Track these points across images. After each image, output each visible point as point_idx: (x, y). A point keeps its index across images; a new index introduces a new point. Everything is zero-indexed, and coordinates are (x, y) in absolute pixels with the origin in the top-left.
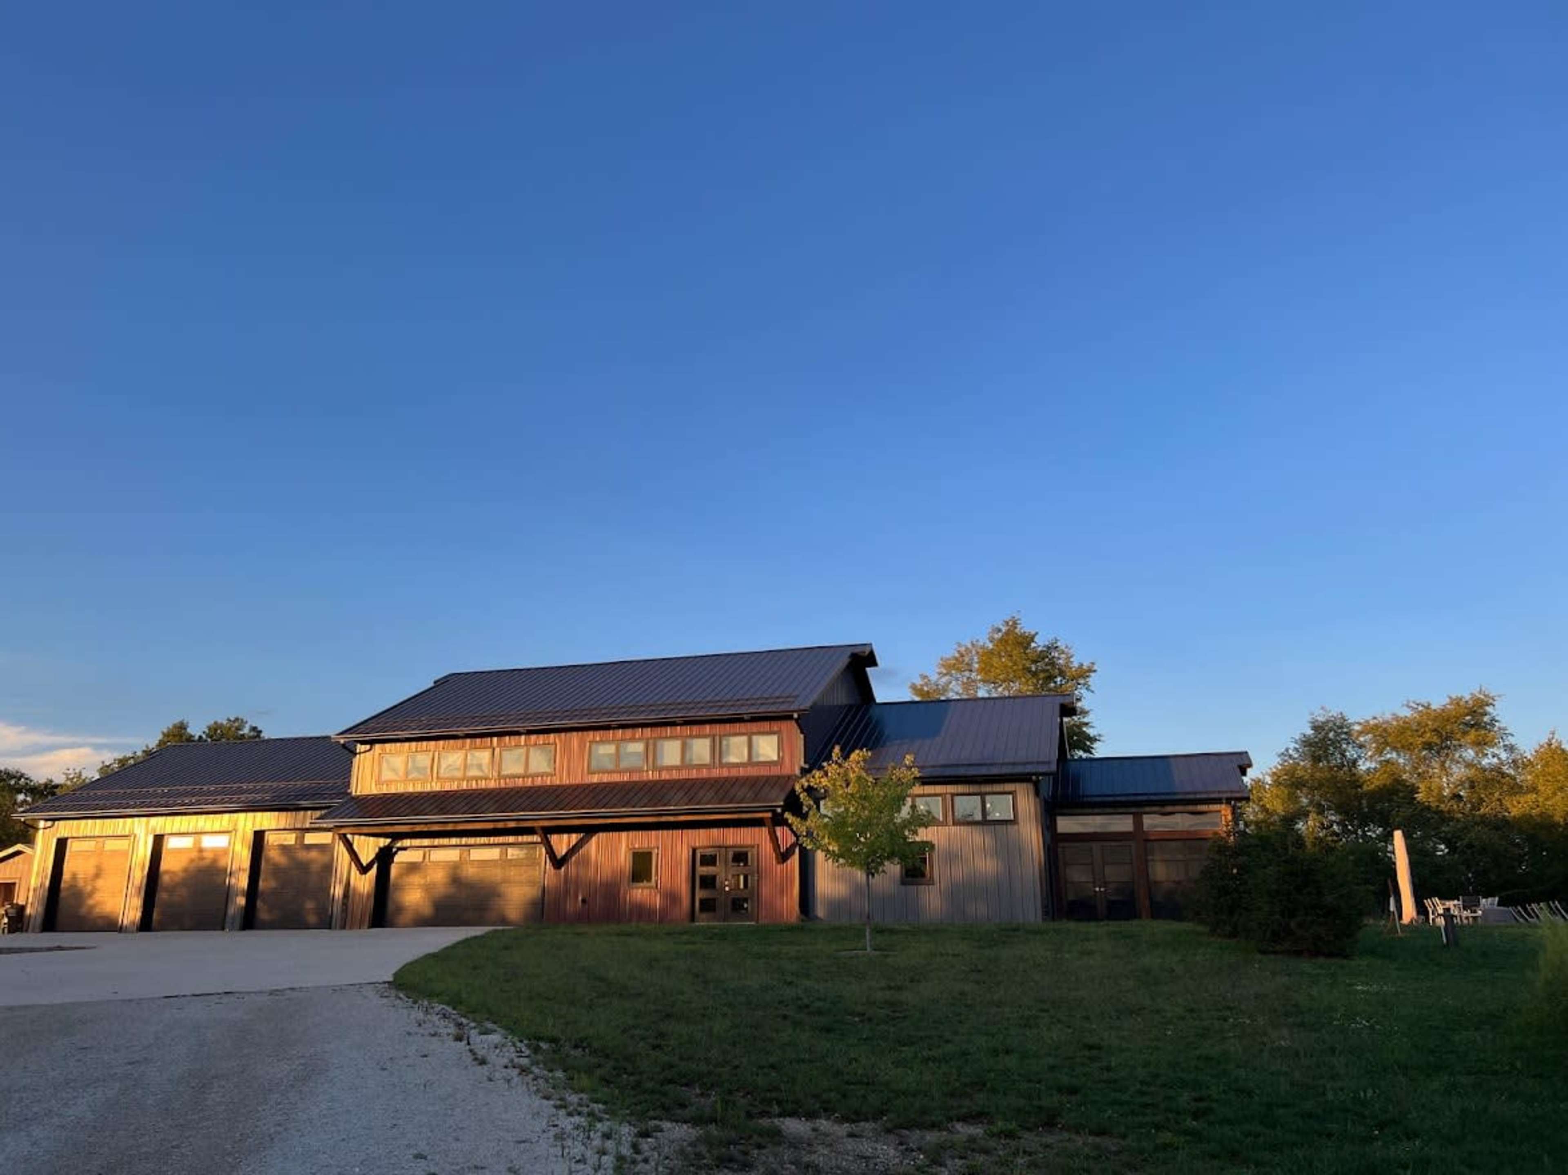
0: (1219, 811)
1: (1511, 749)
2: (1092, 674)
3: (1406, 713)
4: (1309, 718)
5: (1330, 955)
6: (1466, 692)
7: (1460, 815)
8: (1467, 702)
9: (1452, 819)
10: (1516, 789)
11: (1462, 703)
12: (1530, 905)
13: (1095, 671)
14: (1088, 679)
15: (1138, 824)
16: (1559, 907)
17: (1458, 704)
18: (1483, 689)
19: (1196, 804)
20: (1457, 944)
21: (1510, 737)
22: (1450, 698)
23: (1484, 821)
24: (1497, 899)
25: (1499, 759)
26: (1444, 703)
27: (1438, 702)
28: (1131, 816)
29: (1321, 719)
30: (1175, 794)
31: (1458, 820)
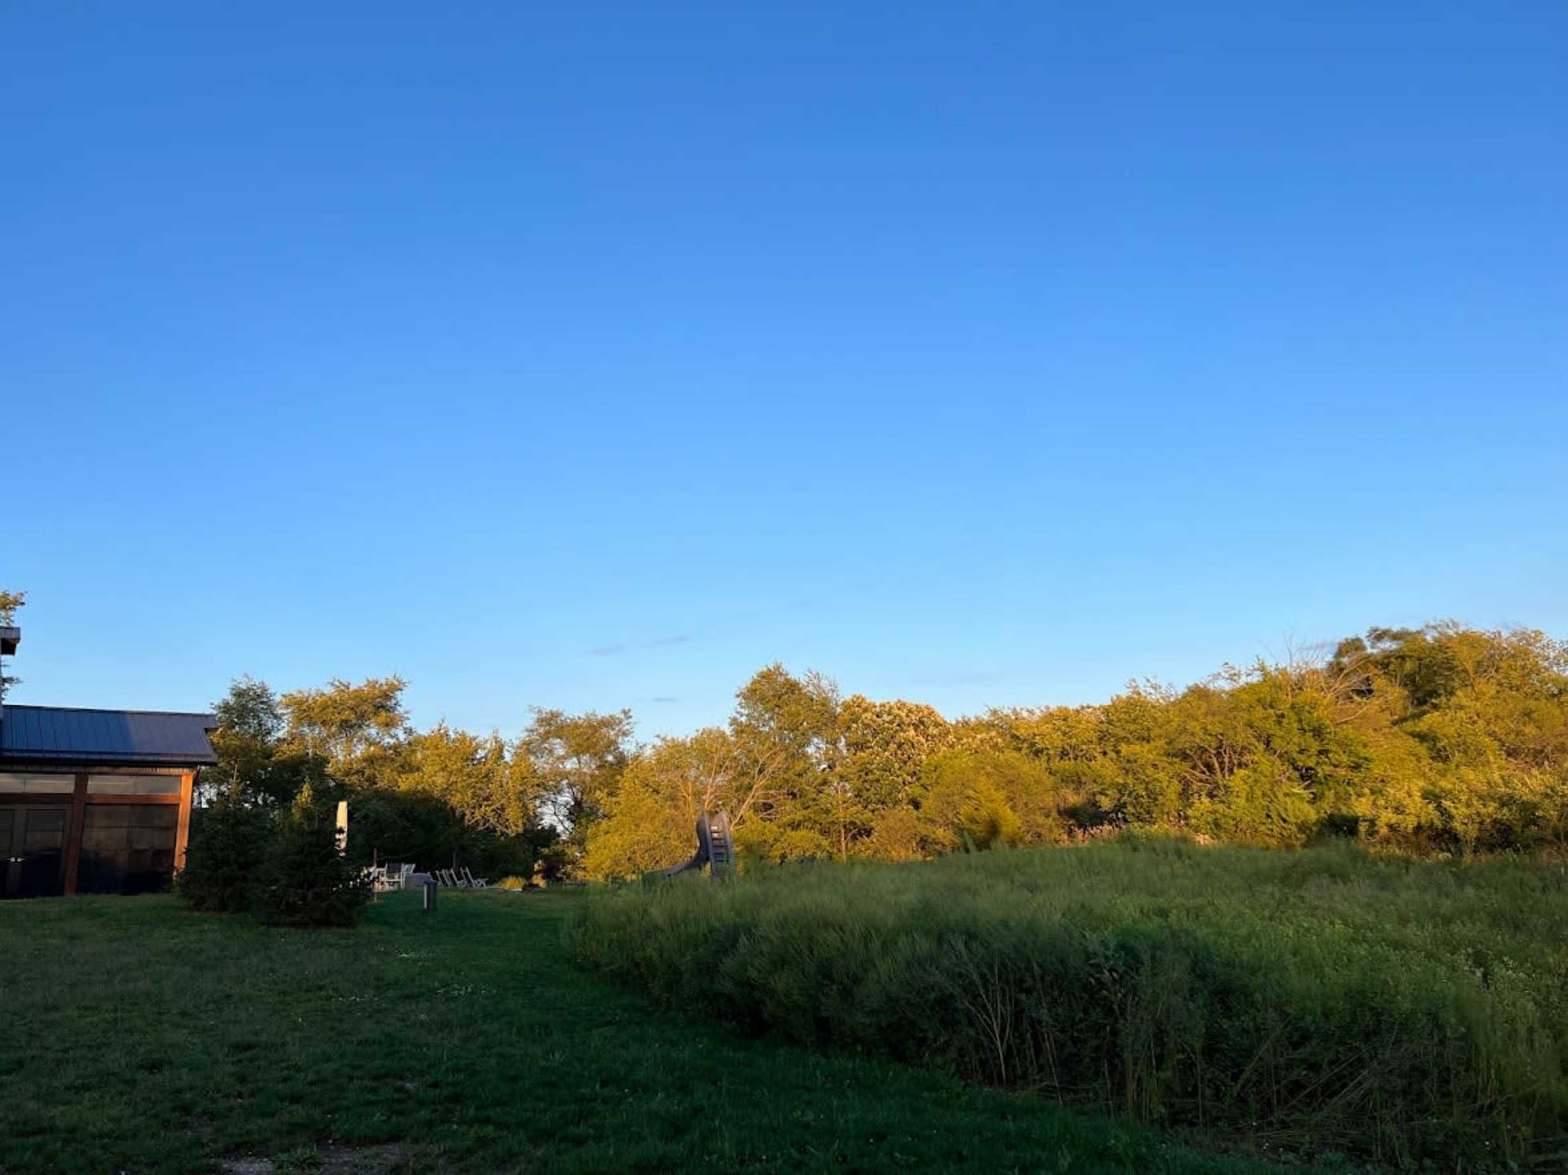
0: (180, 776)
1: (409, 731)
2: (18, 607)
3: (329, 690)
4: (230, 685)
5: (339, 925)
6: (383, 676)
7: (359, 788)
8: (381, 685)
9: (352, 792)
10: (407, 768)
11: (377, 686)
12: (440, 871)
13: (23, 604)
14: (11, 613)
15: (81, 784)
16: (469, 873)
17: (374, 687)
18: (398, 675)
19: (156, 767)
20: (435, 909)
21: (407, 721)
22: (368, 681)
23: (379, 795)
24: (414, 866)
25: (398, 739)
26: (362, 685)
27: (357, 682)
28: (73, 776)
29: (243, 686)
30: (133, 754)
31: (358, 793)
